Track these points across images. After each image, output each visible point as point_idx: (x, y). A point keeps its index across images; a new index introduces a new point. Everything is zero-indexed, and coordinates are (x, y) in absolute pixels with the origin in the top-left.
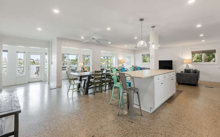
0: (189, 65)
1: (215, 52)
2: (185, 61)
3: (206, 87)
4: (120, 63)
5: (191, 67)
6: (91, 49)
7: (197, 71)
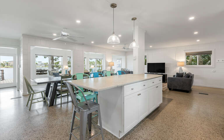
0: (183, 68)
1: (211, 54)
2: (178, 64)
3: (200, 93)
4: (109, 66)
5: (185, 70)
6: (72, 50)
7: (191, 75)
